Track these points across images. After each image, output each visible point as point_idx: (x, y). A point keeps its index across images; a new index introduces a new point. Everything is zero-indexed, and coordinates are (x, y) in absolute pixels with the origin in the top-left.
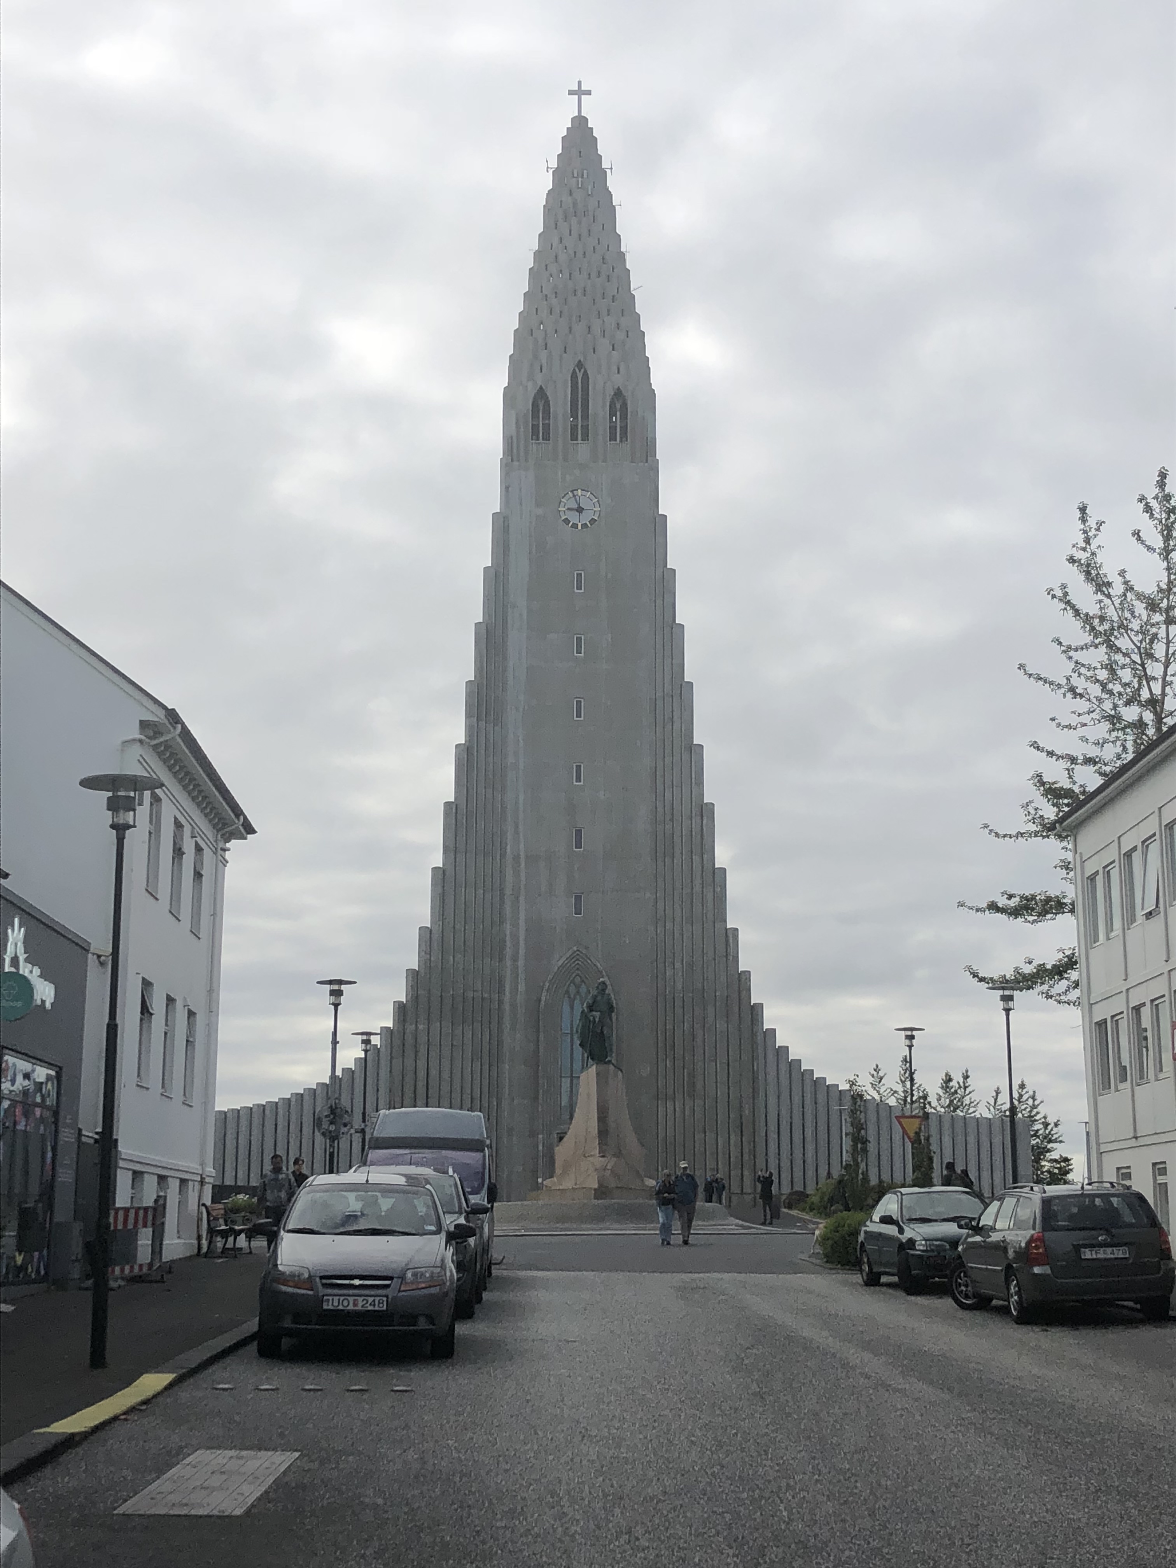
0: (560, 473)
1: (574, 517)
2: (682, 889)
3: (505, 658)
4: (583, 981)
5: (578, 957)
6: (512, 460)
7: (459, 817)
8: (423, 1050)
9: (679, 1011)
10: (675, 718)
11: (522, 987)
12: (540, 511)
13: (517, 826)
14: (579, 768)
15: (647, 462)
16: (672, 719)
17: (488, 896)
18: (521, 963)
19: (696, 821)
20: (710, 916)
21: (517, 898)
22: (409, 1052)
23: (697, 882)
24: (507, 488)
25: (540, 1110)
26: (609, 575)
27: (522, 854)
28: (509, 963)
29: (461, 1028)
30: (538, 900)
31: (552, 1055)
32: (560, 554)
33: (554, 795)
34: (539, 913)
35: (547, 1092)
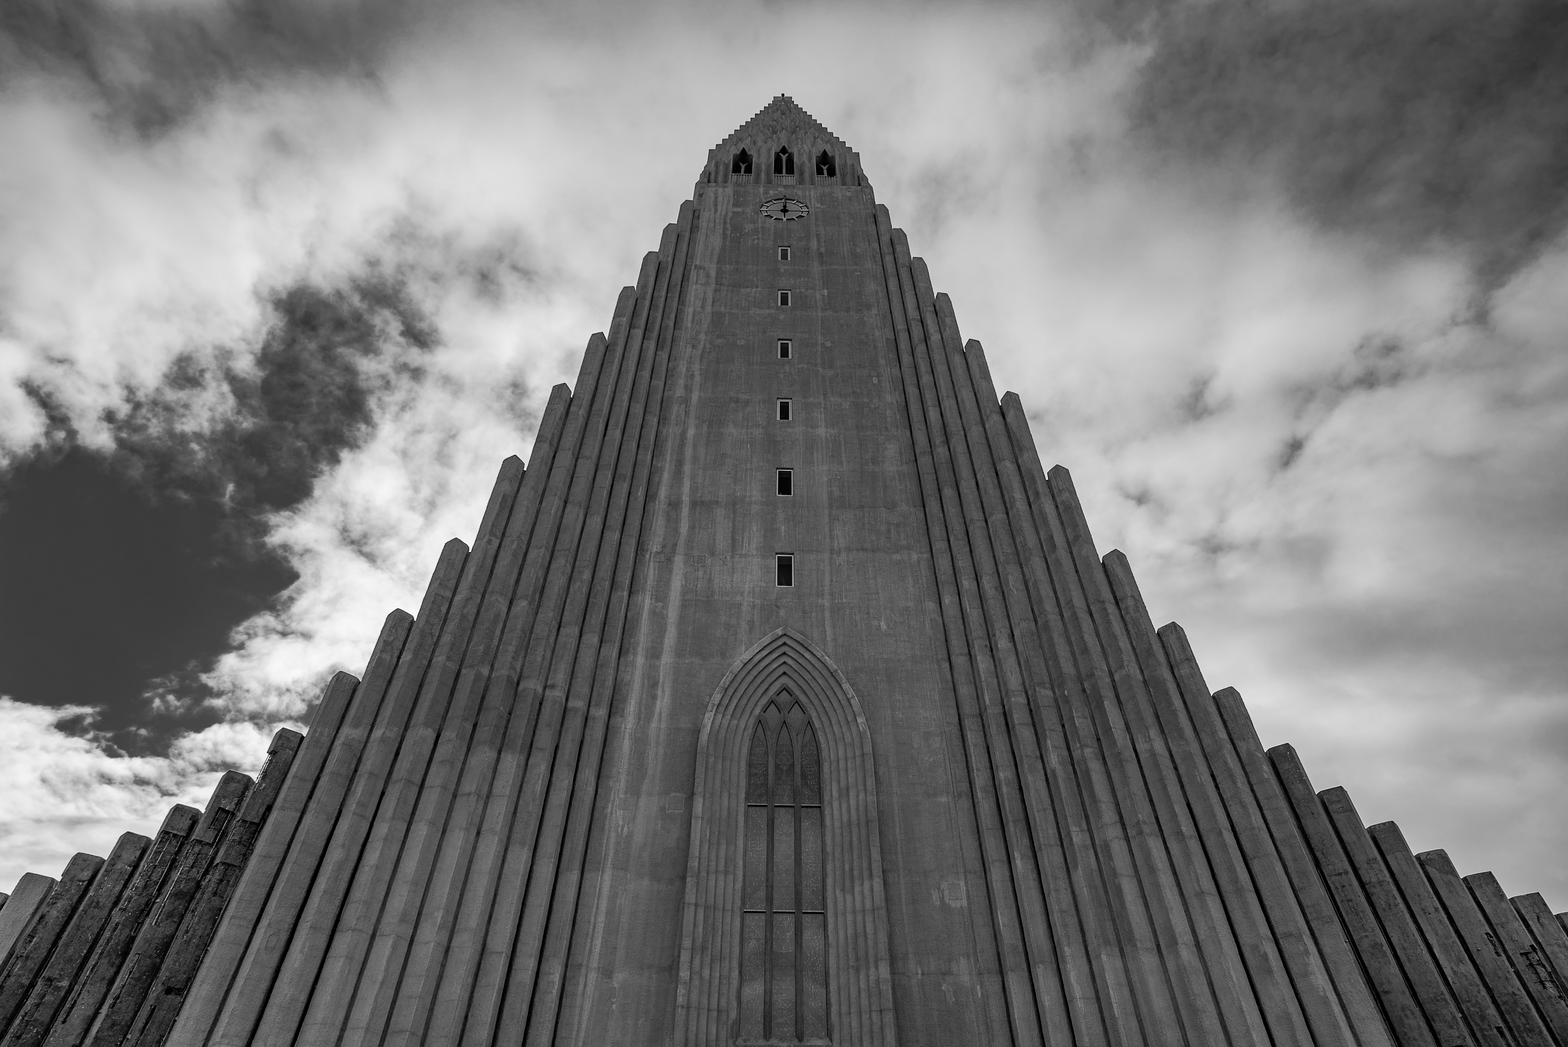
0: (761, 190)
1: (777, 215)
2: (986, 518)
4: (795, 701)
5: (786, 648)
6: (709, 182)
7: (575, 411)
10: (931, 334)
11: (663, 703)
12: (738, 210)
13: (680, 463)
14: (784, 406)
15: (859, 185)
16: (926, 339)
17: (614, 536)
18: (667, 659)
19: (994, 422)
21: (669, 560)
23: (1018, 497)
24: (702, 192)
26: (823, 250)
27: (686, 498)
28: (640, 660)
30: (709, 561)
31: (722, 853)
32: (760, 236)
33: (744, 430)
34: (710, 581)
35: (704, 949)
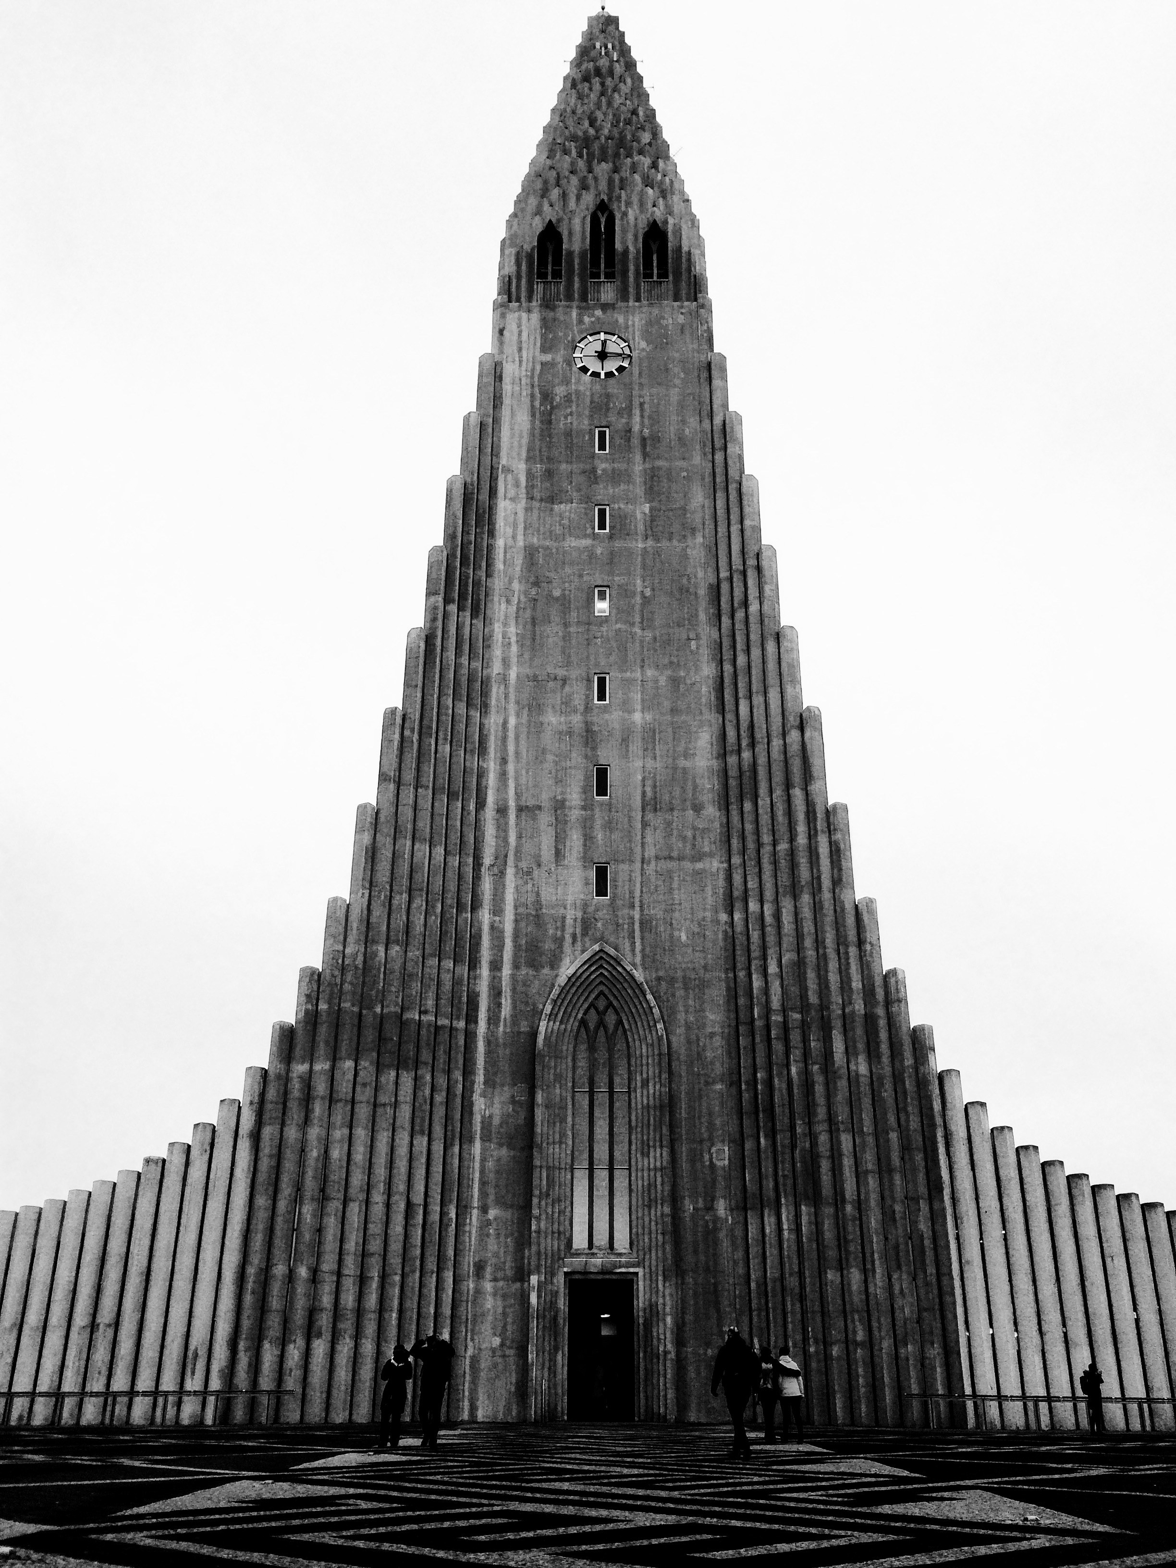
0: (574, 314)
1: (594, 366)
2: (775, 844)
3: (492, 533)
4: (610, 1005)
5: (603, 962)
6: (510, 301)
7: (407, 733)
8: (318, 1109)
9: (778, 1047)
10: (751, 598)
11: (506, 1011)
12: (548, 357)
13: (504, 761)
14: (602, 682)
15: (696, 300)
16: (745, 604)
17: (454, 862)
18: (506, 971)
19: (794, 736)
20: (826, 883)
21: (502, 873)
22: (295, 1113)
23: (801, 828)
24: (501, 332)
25: (533, 1228)
26: (646, 431)
27: (512, 804)
28: (485, 971)
29: (393, 1073)
30: (536, 873)
31: (557, 1129)
32: (574, 408)
33: (562, 719)
34: (538, 894)
35: (548, 1195)
